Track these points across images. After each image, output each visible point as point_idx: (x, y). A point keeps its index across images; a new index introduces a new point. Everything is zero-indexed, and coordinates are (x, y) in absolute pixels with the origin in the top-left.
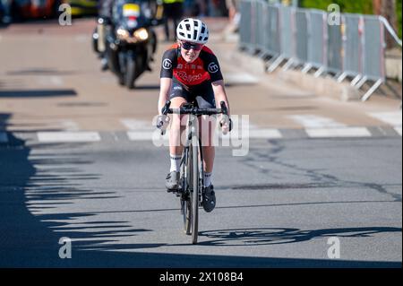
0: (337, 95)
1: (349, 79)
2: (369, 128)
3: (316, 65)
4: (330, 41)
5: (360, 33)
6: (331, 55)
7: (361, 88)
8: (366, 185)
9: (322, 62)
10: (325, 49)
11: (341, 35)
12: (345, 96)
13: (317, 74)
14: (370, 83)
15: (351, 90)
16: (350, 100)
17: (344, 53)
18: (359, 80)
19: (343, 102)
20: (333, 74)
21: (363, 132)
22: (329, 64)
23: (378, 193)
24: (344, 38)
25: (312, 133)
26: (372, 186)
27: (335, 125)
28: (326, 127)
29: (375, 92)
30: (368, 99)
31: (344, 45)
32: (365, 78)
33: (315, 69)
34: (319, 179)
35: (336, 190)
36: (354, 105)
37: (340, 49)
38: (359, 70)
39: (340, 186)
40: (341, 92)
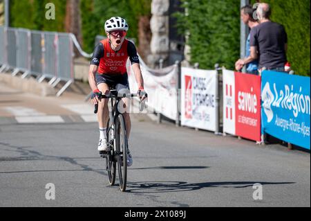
0: (38, 92)
1: (47, 80)
2: (63, 116)
3: (23, 70)
4: (33, 52)
5: (55, 46)
6: (34, 61)
7: (56, 87)
8: (62, 158)
9: (27, 68)
10: (29, 58)
11: (41, 47)
12: (44, 93)
13: (24, 76)
14: (63, 83)
15: (49, 88)
16: (48, 95)
17: (43, 61)
18: (54, 81)
19: (43, 97)
20: (35, 77)
21: (58, 119)
22: (32, 69)
23: (70, 164)
24: (43, 49)
25: (20, 120)
26: (66, 159)
27: (37, 114)
28: (30, 116)
29: (66, 90)
30: (61, 95)
31: (43, 55)
32: (59, 80)
33: (22, 73)
34: (27, 154)
35: (39, 162)
36: (51, 99)
37: (41, 58)
38: (55, 74)
39: (42, 159)
40: (41, 90)
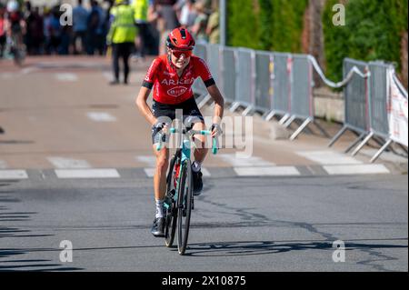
0: (265, 134)
1: (277, 117)
2: (298, 167)
3: (244, 104)
4: (257, 80)
5: (288, 72)
6: (259, 92)
7: (289, 127)
8: (296, 224)
9: (250, 102)
10: (253, 88)
11: (269, 73)
12: (273, 135)
13: (245, 112)
14: (298, 122)
15: (280, 129)
16: (278, 139)
17: (272, 92)
18: (287, 118)
19: (272, 141)
20: (261, 113)
21: (292, 171)
22: (257, 103)
23: (309, 232)
24: (272, 76)
25: (241, 172)
26: (302, 225)
27: (263, 164)
28: (254, 166)
29: (303, 131)
30: (296, 138)
31: (272, 84)
32: (293, 117)
33: (243, 108)
34: (249, 218)
35: (267, 230)
36: (281, 143)
37: (269, 87)
38: (287, 109)
39: (270, 225)
40: (269, 131)
